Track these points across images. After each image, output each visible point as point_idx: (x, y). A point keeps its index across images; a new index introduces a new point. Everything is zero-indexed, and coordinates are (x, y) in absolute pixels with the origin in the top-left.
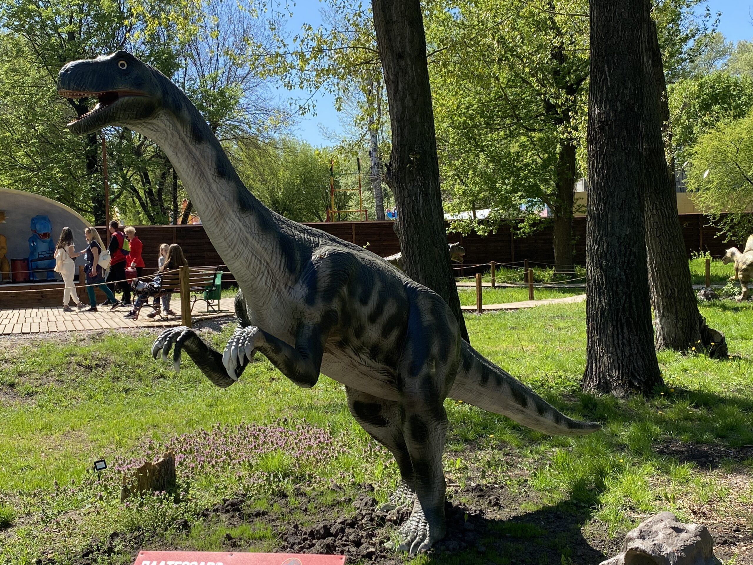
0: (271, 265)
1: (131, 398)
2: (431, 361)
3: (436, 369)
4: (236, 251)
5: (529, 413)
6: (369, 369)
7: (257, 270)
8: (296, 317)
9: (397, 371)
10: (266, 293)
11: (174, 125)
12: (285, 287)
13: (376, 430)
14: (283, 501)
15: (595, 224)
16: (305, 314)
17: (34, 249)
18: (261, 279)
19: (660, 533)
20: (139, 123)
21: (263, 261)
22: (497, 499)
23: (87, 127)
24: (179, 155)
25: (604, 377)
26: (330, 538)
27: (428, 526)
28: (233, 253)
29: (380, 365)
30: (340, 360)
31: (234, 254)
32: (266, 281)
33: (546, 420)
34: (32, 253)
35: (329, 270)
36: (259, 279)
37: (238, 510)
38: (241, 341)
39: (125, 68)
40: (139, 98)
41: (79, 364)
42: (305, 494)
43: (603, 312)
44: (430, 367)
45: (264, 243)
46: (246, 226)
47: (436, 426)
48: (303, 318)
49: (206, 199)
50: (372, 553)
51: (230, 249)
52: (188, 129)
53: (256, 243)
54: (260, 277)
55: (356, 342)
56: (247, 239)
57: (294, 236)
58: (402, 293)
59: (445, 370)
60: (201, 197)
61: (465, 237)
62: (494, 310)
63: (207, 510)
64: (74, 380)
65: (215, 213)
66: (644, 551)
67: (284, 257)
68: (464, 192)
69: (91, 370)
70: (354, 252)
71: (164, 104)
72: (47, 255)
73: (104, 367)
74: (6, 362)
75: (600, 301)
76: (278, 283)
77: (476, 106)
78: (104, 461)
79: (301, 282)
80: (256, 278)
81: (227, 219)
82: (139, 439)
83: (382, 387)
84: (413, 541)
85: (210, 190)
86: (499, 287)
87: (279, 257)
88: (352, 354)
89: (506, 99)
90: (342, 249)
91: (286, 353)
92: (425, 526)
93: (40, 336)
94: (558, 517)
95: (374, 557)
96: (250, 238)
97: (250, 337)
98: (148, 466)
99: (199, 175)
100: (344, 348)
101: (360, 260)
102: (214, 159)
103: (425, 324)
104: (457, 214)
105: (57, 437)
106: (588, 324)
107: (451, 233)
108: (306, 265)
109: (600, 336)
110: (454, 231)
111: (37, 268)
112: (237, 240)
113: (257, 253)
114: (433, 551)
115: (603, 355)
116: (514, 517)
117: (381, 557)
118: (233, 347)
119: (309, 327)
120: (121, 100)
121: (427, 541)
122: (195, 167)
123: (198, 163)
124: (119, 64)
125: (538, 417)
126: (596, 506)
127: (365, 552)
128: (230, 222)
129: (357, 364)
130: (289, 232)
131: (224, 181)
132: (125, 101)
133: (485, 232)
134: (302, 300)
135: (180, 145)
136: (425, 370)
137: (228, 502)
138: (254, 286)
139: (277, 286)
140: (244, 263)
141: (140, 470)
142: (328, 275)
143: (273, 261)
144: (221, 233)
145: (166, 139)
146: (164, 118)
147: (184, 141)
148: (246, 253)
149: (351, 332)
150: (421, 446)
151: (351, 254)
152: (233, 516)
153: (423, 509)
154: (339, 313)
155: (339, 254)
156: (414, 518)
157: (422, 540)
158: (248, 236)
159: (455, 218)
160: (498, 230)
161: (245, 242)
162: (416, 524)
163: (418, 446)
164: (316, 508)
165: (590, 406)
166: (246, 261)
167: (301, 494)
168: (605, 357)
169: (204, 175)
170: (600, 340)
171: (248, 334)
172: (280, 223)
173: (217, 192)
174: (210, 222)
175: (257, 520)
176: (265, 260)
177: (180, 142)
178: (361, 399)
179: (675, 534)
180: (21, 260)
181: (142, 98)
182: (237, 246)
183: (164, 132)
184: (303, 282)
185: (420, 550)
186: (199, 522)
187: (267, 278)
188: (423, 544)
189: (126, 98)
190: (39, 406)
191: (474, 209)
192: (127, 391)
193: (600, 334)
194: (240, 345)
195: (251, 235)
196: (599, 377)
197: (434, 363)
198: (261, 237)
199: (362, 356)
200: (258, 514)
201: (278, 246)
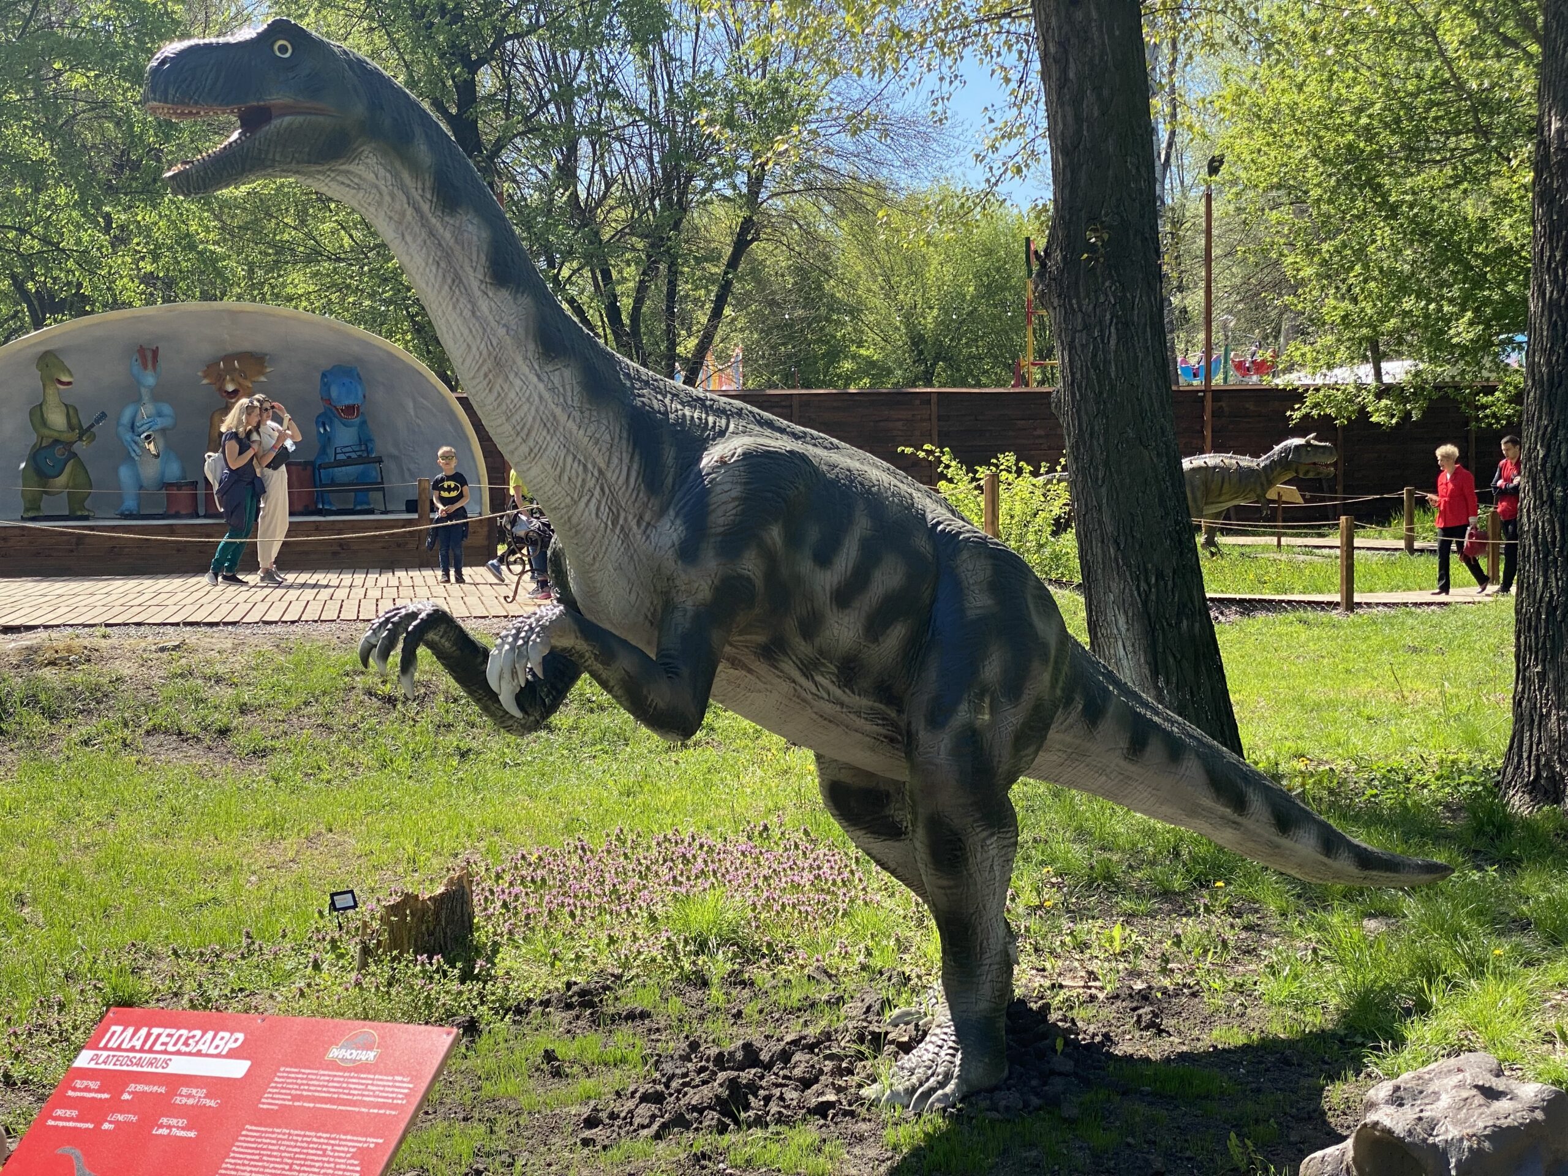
0: (609, 475)
1: (470, 768)
2: (981, 696)
3: (992, 714)
4: (531, 443)
5: (1252, 827)
6: (838, 708)
7: (579, 485)
8: (659, 589)
9: (905, 716)
10: (599, 535)
11: (396, 175)
12: (639, 524)
13: (880, 846)
14: (696, 995)
15: (1542, 396)
16: (677, 582)
17: (327, 440)
18: (587, 505)
19: (1444, 1096)
20: (319, 172)
21: (590, 466)
22: (1156, 1016)
23: (204, 180)
24: (408, 238)
25: (1549, 765)
26: (753, 1071)
27: (959, 1055)
28: (524, 449)
29: (865, 702)
30: (769, 687)
31: (527, 450)
32: (598, 509)
33: (1298, 846)
34: (323, 451)
35: (739, 488)
36: (582, 504)
37: (591, 1005)
38: (523, 634)
39: (287, 55)
40: (313, 118)
41: (370, 693)
42: (752, 984)
43: (1552, 610)
44: (978, 710)
45: (592, 428)
46: (552, 390)
47: (984, 840)
48: (674, 591)
49: (466, 332)
50: (830, 1105)
51: (519, 440)
52: (428, 184)
53: (575, 428)
54: (584, 500)
55: (803, 648)
56: (555, 417)
57: (666, 414)
58: (923, 544)
59: (1013, 718)
60: (455, 328)
61: (1344, 427)
62: (1385, 604)
63: (530, 1001)
64: (355, 725)
65: (485, 361)
66: (1390, 1132)
67: (637, 458)
68: (1344, 318)
69: (395, 706)
70: (810, 450)
71: (371, 131)
72: (354, 455)
73: (421, 700)
74: (217, 682)
75: (1545, 583)
76: (623, 514)
77: (1378, 106)
78: (352, 892)
79: (672, 513)
80: (576, 503)
81: (511, 376)
82: (456, 855)
83: (872, 749)
84: (921, 1085)
85: (473, 312)
86: (1422, 551)
87: (626, 458)
88: (796, 674)
89: (1460, 86)
90: (782, 444)
91: (625, 663)
92: (953, 1056)
93: (297, 629)
94: (1287, 1062)
95: (831, 1112)
96: (562, 417)
97: (543, 627)
98: (412, 901)
99: (449, 281)
100: (776, 660)
101: (825, 468)
102: (485, 247)
103: (972, 614)
104: (1324, 371)
105: (291, 844)
106: (1518, 638)
107: (1307, 416)
108: (688, 477)
109: (1544, 666)
110: (1314, 412)
111: (333, 483)
112: (534, 419)
113: (577, 447)
114: (959, 1110)
115: (1549, 712)
116: (1182, 1055)
117: (846, 1113)
118: (507, 647)
119: (685, 610)
120: (276, 123)
121: (950, 1088)
122: (443, 264)
123: (448, 256)
124: (276, 47)
125: (1276, 839)
126: (1383, 1044)
127: (813, 1102)
128: (518, 383)
129: (809, 697)
130: (656, 405)
131: (504, 294)
132: (285, 124)
133: (1393, 416)
134: (670, 552)
135: (409, 217)
136: (962, 714)
137: (575, 988)
138: (575, 520)
139: (621, 522)
140: (551, 471)
141: (393, 909)
142: (734, 499)
143: (612, 466)
144: (499, 405)
145: (380, 204)
146: (372, 161)
147: (417, 210)
148: (554, 448)
149: (791, 626)
150: (952, 883)
151: (803, 458)
152: (578, 1017)
153: (953, 1020)
154: (759, 583)
155: (770, 456)
156: (934, 1039)
157: (942, 1085)
158: (558, 411)
159: (1319, 381)
160: (1425, 413)
161: (550, 424)
162: (937, 1050)
163: (945, 883)
164: (761, 1011)
165: (1488, 829)
166: (555, 465)
167: (743, 983)
168: (1554, 718)
169: (461, 281)
170: (1542, 676)
171: (538, 621)
172: (638, 385)
173: (491, 318)
174: (475, 382)
175: (627, 1028)
176: (594, 465)
177: (410, 211)
178: (844, 777)
179: (1480, 1099)
180: (299, 464)
181: (321, 119)
182: (533, 434)
183: (374, 191)
184: (677, 515)
185: (932, 1104)
186: (503, 1026)
187: (600, 502)
188: (940, 1092)
189: (287, 119)
190: (273, 778)
191: (1378, 359)
192: (464, 755)
193: (1544, 661)
194: (520, 642)
195: (563, 409)
196: (1537, 765)
197: (987, 700)
198: (587, 414)
199: (819, 678)
200: (631, 1016)
201: (625, 435)
